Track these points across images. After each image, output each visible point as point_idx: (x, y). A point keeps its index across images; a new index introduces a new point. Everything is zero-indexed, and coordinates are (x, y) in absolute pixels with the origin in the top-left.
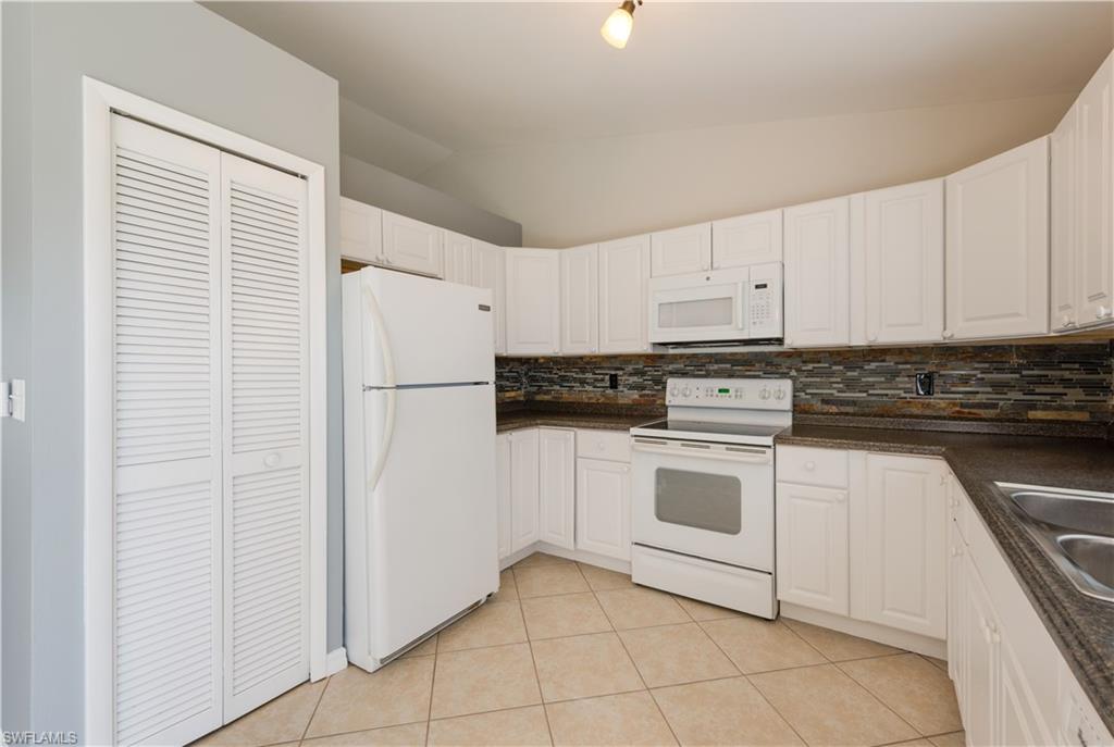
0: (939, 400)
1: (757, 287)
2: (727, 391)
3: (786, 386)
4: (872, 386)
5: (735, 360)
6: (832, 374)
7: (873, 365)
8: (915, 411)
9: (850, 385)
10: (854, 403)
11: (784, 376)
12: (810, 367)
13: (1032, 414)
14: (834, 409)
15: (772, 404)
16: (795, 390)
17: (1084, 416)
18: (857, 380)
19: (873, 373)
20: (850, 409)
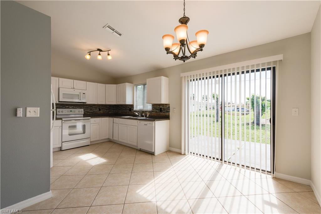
0: (101, 111)
1: (83, 94)
2: (72, 111)
3: (83, 110)
4: (93, 110)
5: (71, 105)
6: (88, 108)
7: (94, 107)
8: (99, 113)
9: (91, 110)
10: (91, 112)
11: (81, 108)
12: (85, 107)
13: (110, 113)
14: (89, 113)
15: (80, 113)
16: (84, 111)
17: (113, 113)
18: (92, 109)
19: (94, 108)
20: (91, 113)
